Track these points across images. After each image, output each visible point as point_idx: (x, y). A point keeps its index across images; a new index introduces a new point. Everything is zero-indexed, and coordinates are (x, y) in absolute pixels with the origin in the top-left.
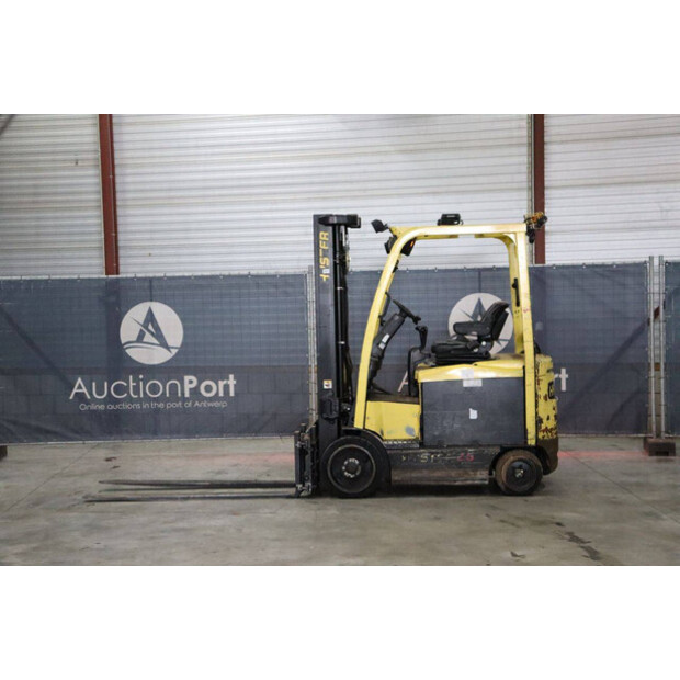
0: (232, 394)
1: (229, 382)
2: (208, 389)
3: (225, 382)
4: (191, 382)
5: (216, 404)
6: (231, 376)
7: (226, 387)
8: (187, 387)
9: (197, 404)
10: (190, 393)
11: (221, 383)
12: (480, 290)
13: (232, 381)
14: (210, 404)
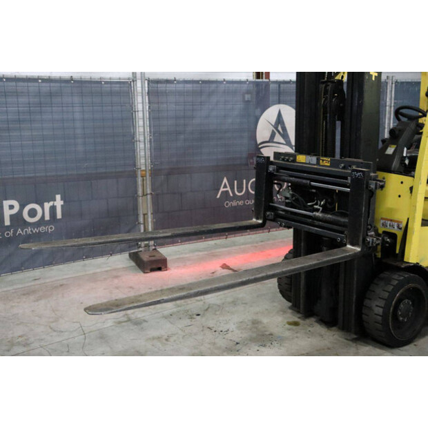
0: (59, 216)
1: (56, 203)
2: (33, 213)
3: (51, 203)
4: (11, 207)
5: (42, 229)
6: (58, 197)
7: (53, 209)
8: (7, 213)
9: (19, 231)
10: (11, 220)
11: (47, 206)
12: (279, 102)
13: (59, 202)
14: (36, 230)
